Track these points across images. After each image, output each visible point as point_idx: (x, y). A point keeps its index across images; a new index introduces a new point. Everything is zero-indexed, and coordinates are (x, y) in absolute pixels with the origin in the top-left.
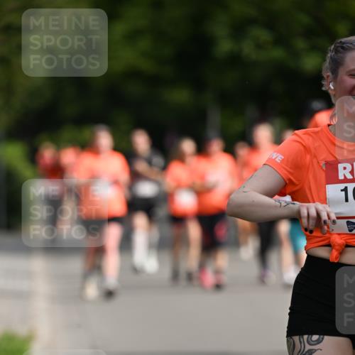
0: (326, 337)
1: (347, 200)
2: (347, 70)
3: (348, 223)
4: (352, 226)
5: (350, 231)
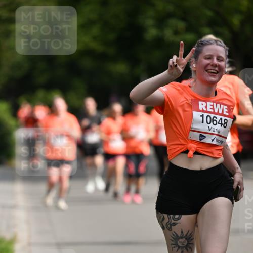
0: (183, 216)
2: (204, 55)
3: (200, 135)
4: (202, 137)
5: (200, 140)
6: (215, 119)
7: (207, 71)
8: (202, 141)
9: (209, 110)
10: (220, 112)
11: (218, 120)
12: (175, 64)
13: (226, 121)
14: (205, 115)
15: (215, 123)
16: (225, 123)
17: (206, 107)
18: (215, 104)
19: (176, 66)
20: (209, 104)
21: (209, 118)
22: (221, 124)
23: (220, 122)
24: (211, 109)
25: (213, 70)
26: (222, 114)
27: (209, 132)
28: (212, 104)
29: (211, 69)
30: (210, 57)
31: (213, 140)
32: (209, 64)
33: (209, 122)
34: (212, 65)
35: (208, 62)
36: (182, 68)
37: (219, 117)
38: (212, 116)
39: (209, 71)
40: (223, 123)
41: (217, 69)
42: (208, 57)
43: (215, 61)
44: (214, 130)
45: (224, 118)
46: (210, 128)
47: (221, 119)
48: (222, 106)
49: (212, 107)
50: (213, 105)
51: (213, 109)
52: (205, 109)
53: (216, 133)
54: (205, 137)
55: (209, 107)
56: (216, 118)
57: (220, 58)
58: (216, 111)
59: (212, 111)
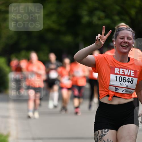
0: (109, 130)
1: (117, 81)
2: (120, 37)
3: (115, 88)
4: (116, 89)
5: (115, 91)
6: (124, 78)
7: (121, 46)
8: (116, 92)
9: (121, 73)
10: (129, 74)
11: (126, 79)
12: (99, 38)
13: (132, 80)
14: (118, 76)
15: (124, 81)
16: (131, 81)
17: (119, 72)
18: (125, 70)
19: (99, 40)
20: (121, 69)
21: (121, 78)
22: (129, 82)
23: (128, 80)
24: (122, 72)
25: (125, 45)
26: (130, 76)
27: (120, 86)
28: (123, 69)
29: (124, 45)
30: (123, 38)
31: (123, 91)
32: (122, 42)
33: (120, 80)
34: (124, 42)
35: (121, 40)
36: (103, 42)
37: (127, 78)
38: (123, 77)
39: (123, 46)
40: (130, 81)
41: (127, 44)
42: (122, 37)
43: (126, 40)
44: (124, 85)
45: (130, 78)
46: (121, 84)
47: (129, 78)
48: (130, 71)
49: (123, 72)
50: (124, 71)
53: (125, 87)
54: (118, 89)
55: (121, 71)
56: (126, 78)
57: (129, 38)
58: (126, 74)
59: (123, 74)
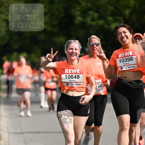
0: (67, 111)
2: (69, 48)
6: (72, 76)
7: (71, 55)
8: (68, 86)
9: (69, 72)
11: (74, 76)
12: (47, 57)
13: (78, 76)
14: (67, 75)
15: (72, 78)
20: (69, 70)
21: (69, 76)
27: (70, 82)
31: (72, 85)
33: (69, 78)
36: (51, 59)
38: (71, 75)
44: (72, 81)
46: (70, 80)
49: (71, 71)
50: (71, 70)
51: (72, 72)
52: (67, 73)
56: (73, 75)
57: (76, 49)
58: (73, 72)
59: (71, 73)
